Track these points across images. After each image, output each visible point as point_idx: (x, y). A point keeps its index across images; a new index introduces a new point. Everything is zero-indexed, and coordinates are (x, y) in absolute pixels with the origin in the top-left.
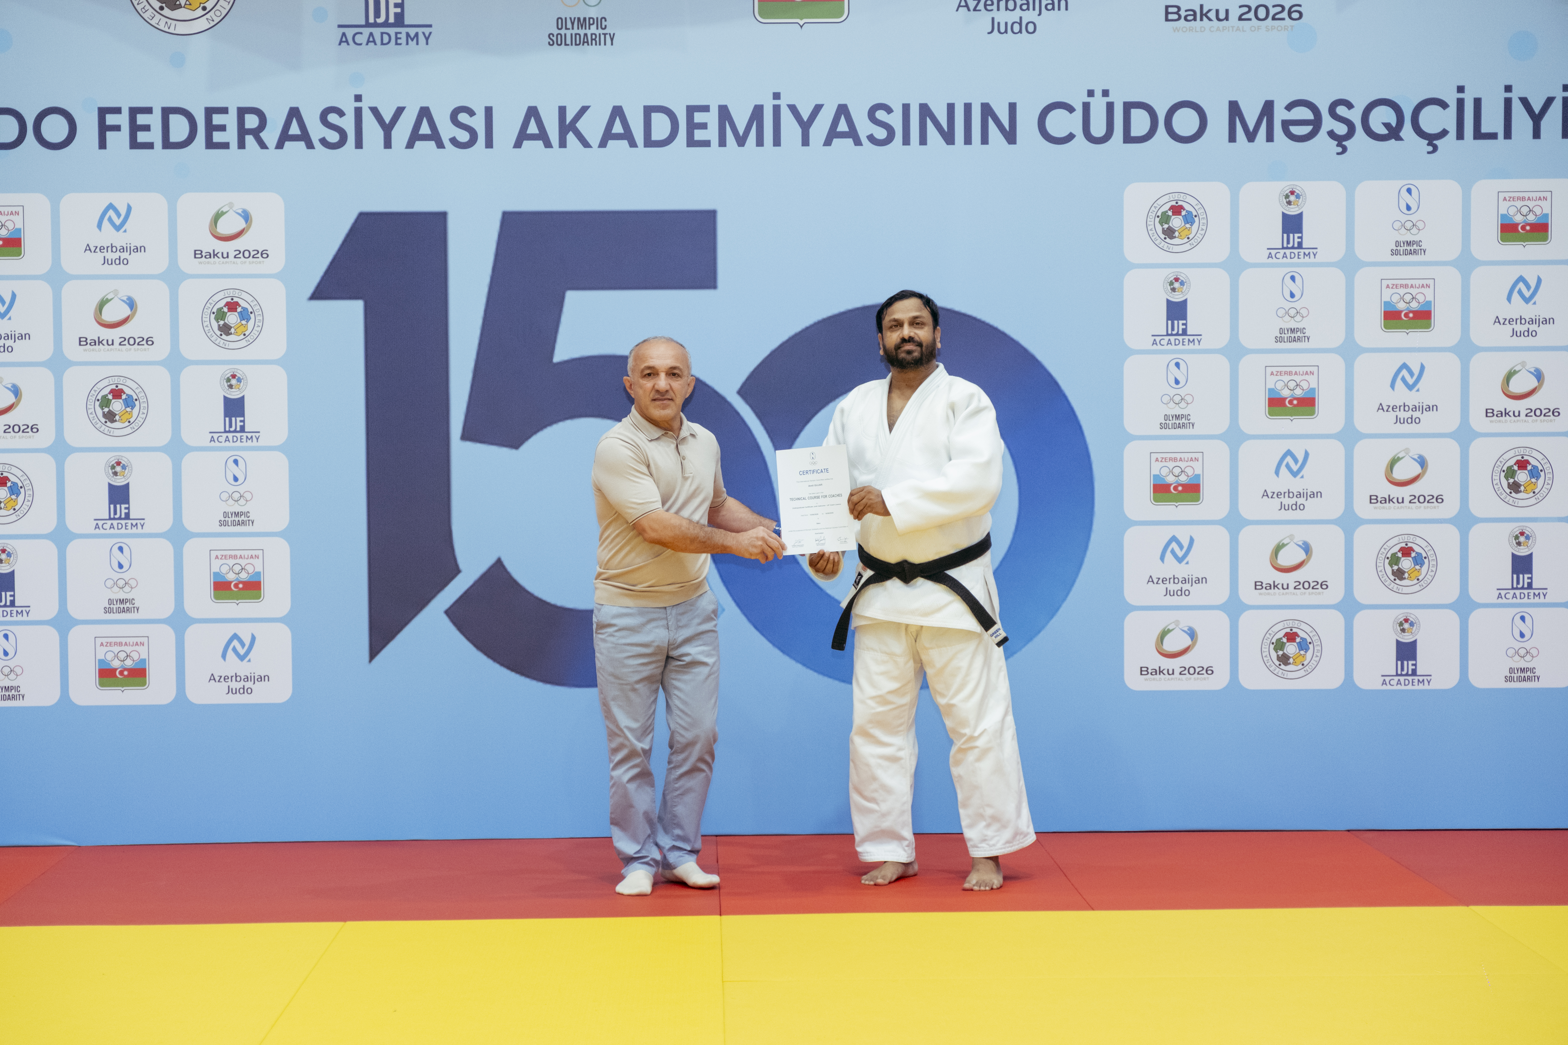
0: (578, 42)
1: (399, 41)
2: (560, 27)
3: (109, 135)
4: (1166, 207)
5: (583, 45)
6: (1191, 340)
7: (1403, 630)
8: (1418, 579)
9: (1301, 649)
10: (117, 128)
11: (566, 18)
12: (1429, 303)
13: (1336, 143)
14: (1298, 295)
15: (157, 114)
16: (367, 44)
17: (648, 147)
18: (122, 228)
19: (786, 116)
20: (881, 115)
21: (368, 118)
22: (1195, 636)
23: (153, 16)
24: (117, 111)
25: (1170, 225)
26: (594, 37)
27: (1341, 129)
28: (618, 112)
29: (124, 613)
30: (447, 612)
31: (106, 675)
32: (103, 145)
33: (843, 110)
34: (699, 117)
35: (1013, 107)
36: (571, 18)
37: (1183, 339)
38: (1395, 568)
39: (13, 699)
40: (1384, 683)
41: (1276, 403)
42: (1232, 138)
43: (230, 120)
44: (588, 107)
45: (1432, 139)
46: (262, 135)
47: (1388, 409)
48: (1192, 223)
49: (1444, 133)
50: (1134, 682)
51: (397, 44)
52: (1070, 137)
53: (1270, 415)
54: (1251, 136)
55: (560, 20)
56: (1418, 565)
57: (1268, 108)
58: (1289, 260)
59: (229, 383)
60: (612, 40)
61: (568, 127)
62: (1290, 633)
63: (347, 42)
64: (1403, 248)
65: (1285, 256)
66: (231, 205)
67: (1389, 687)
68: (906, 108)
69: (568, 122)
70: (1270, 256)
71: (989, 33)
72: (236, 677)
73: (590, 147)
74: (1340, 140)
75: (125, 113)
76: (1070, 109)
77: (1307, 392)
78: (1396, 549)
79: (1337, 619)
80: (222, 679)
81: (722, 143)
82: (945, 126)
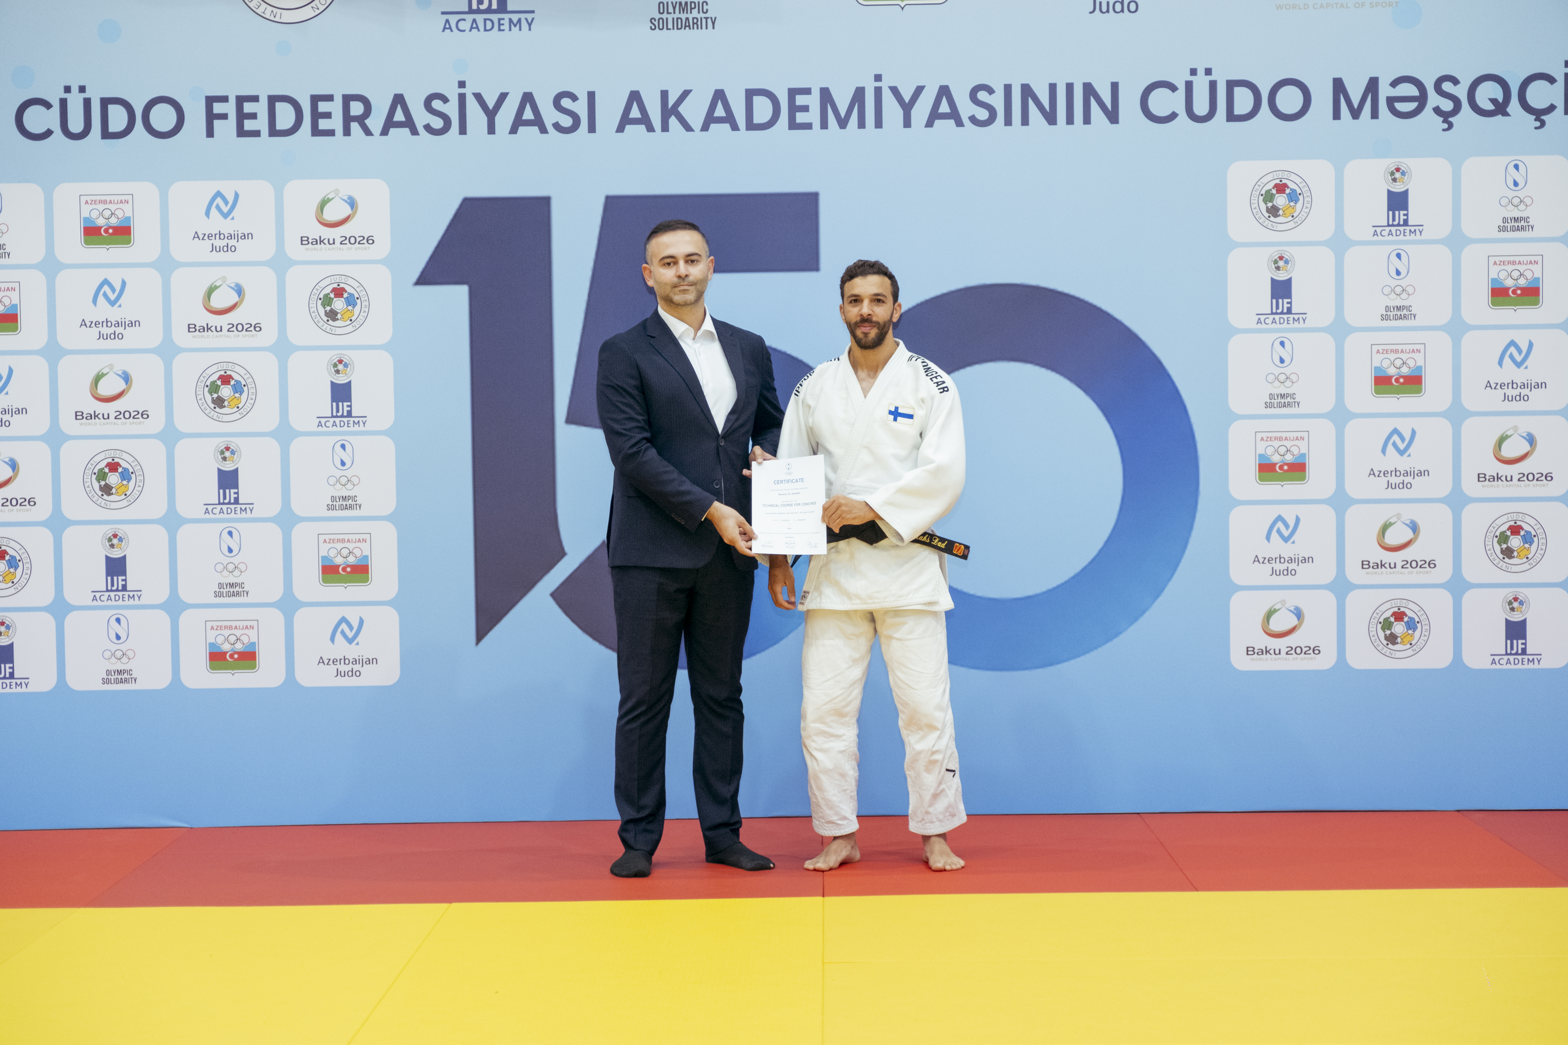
0: (679, 27)
1: (502, 27)
2: (661, 11)
3: (217, 123)
4: (1270, 186)
5: (685, 29)
6: (1296, 319)
7: (1513, 609)
8: (1527, 558)
9: (1409, 628)
10: (224, 116)
11: (667, 3)
12: (1537, 279)
13: (1442, 119)
14: (1403, 272)
15: (264, 103)
16: (470, 31)
17: (750, 130)
18: (229, 215)
19: (888, 98)
20: (982, 96)
21: (472, 104)
22: (1302, 615)
23: (259, 5)
24: (224, 99)
25: (1275, 203)
26: (695, 21)
27: (1447, 105)
28: (719, 96)
29: (234, 596)
30: (553, 595)
31: (217, 658)
32: (210, 133)
33: (944, 92)
34: (800, 100)
35: (1115, 87)
36: (672, 3)
37: (1288, 318)
38: (1504, 546)
39: (126, 682)
40: (1493, 662)
41: (1382, 382)
42: (1337, 115)
43: (335, 108)
44: (691, 91)
45: (1539, 115)
46: (367, 121)
47: (1496, 386)
48: (1297, 201)
49: (1552, 108)
50: (1241, 662)
51: (500, 30)
52: (1173, 116)
53: (1376, 394)
54: (1356, 114)
55: (661, 5)
56: (1527, 543)
57: (1373, 85)
58: (1395, 238)
59: (336, 369)
60: (713, 23)
61: (670, 111)
62: (1397, 612)
63: (450, 28)
64: (1510, 224)
65: (1390, 233)
66: (337, 191)
67: (1498, 666)
68: (1008, 88)
69: (670, 106)
70: (1376, 233)
71: (1090, 13)
72: (345, 660)
73: (692, 130)
74: (1447, 117)
75: (232, 101)
76: (1173, 88)
77: (1414, 370)
78: (1505, 528)
79: (1445, 598)
80: (331, 662)
81: (824, 125)
82: (1047, 106)
